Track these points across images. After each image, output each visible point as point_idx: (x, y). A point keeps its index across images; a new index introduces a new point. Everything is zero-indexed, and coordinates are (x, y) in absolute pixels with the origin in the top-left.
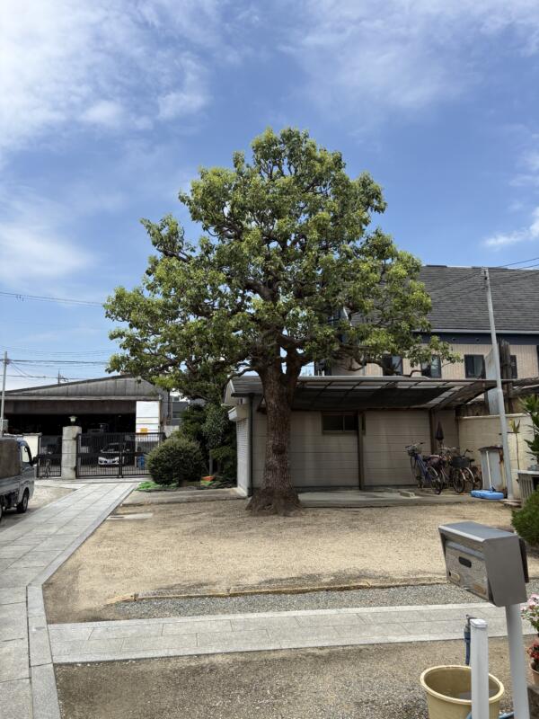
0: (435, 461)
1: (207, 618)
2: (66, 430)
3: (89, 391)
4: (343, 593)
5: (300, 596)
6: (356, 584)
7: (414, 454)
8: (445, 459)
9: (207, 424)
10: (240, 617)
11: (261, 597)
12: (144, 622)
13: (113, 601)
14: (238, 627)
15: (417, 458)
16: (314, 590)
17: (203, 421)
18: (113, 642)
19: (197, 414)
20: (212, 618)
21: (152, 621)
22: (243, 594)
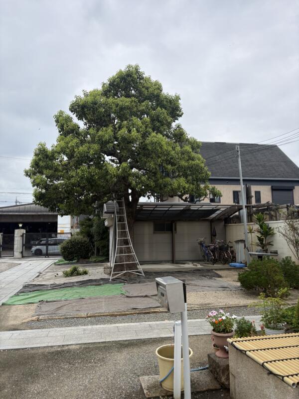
0: (212, 247)
1: (73, 328)
2: (16, 231)
3: (31, 209)
4: (146, 315)
5: (123, 317)
6: (153, 311)
7: (201, 244)
8: (217, 246)
9: (94, 228)
10: (90, 327)
11: (103, 317)
12: (40, 330)
13: (26, 321)
14: (87, 332)
15: (203, 246)
16: (131, 314)
17: (91, 226)
18: (22, 340)
19: (89, 223)
20: (76, 328)
21: (44, 330)
22: (94, 316)
